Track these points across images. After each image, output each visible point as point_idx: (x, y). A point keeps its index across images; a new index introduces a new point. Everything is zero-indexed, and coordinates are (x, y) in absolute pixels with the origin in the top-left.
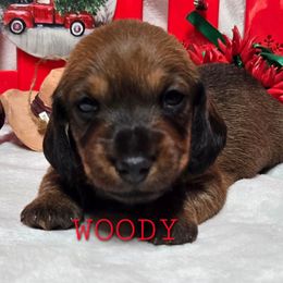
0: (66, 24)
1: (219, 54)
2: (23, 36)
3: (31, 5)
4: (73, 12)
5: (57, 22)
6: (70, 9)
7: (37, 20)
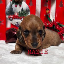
0: (20, 19)
1: (50, 24)
2: (12, 21)
3: (14, 15)
4: (22, 16)
5: (19, 18)
6: (21, 16)
7: (15, 18)
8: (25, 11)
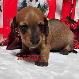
8: (43, 7)
